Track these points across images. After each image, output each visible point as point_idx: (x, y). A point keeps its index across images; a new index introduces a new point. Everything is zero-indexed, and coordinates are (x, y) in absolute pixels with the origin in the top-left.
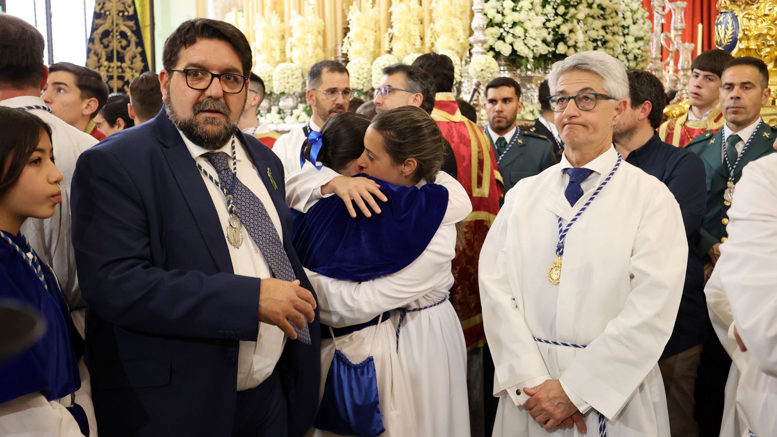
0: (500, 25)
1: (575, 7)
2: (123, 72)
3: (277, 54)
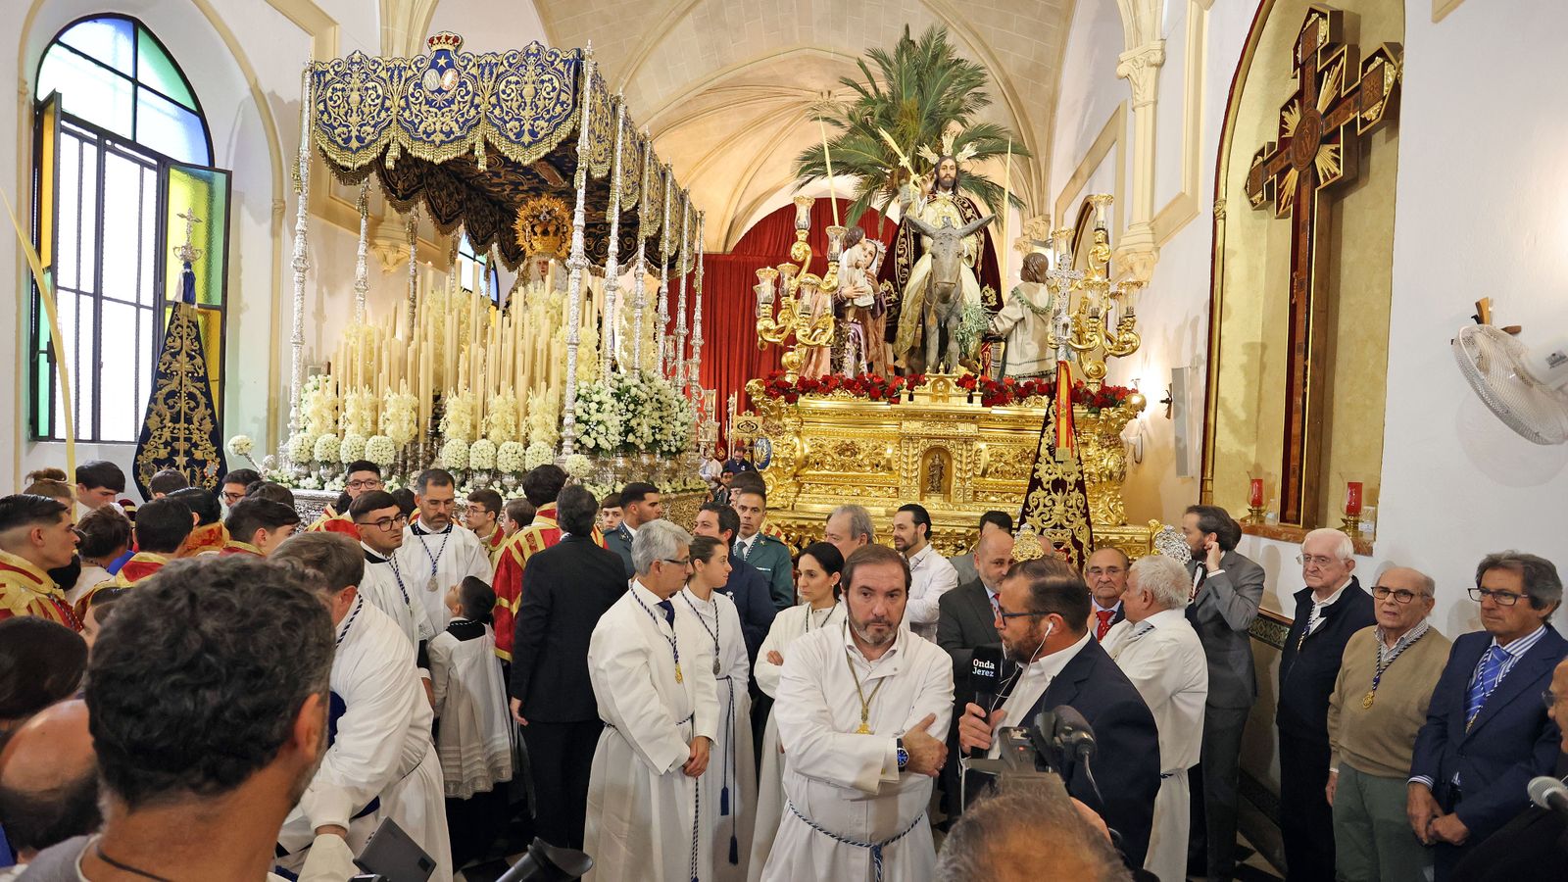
0: (586, 423)
1: (642, 405)
2: (191, 433)
3: (369, 426)
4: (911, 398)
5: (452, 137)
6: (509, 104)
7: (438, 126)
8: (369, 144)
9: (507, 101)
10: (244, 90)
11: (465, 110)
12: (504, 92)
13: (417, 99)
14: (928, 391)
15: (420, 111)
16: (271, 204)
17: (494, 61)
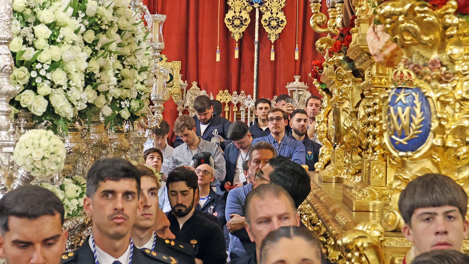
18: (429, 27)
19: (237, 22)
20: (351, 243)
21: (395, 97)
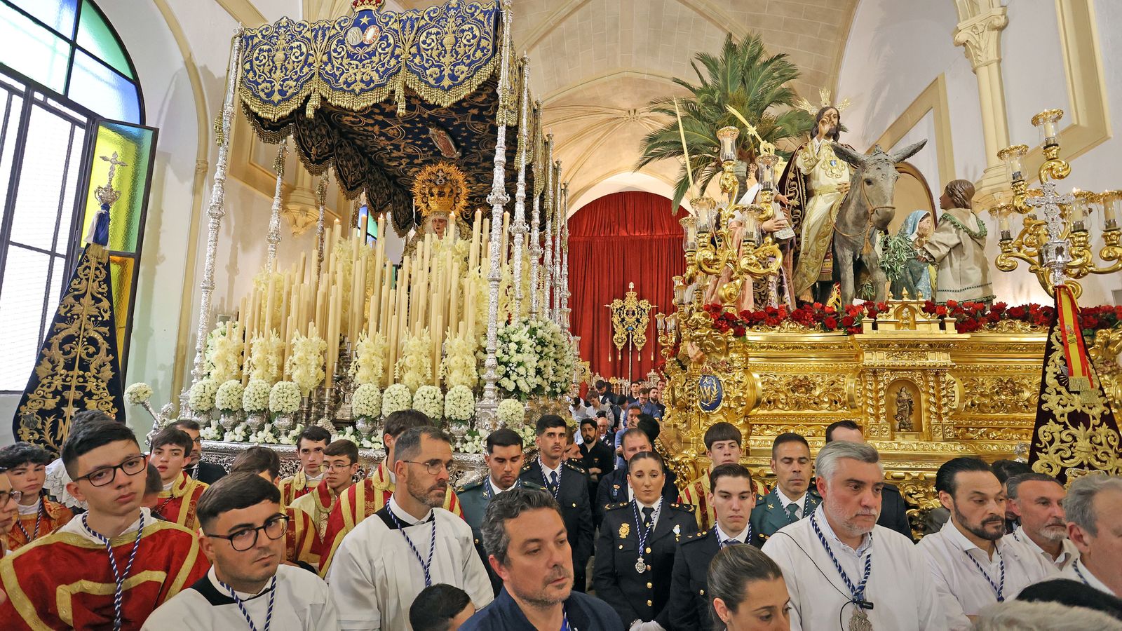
0: (506, 364)
2: (85, 381)
4: (875, 327)
5: (372, 85)
6: (429, 53)
7: (358, 78)
8: (291, 96)
9: (428, 50)
10: (178, 62)
11: (386, 60)
12: (424, 42)
13: (339, 53)
14: (892, 319)
15: (341, 64)
16: (195, 164)
17: (415, 16)
18: (719, 343)
19: (620, 340)
20: (680, 461)
21: (702, 381)
